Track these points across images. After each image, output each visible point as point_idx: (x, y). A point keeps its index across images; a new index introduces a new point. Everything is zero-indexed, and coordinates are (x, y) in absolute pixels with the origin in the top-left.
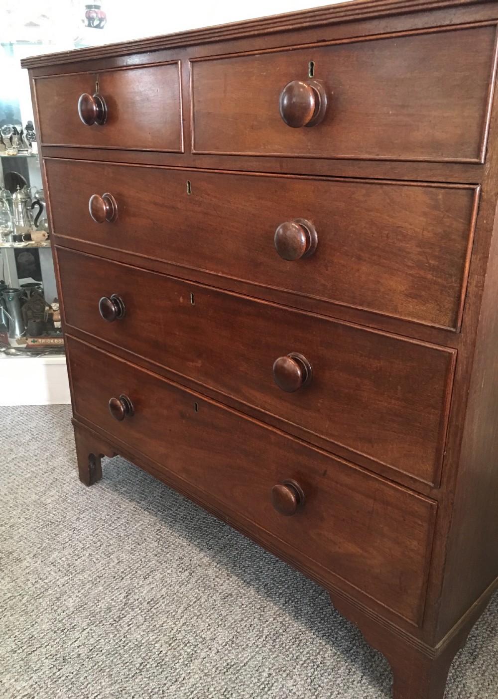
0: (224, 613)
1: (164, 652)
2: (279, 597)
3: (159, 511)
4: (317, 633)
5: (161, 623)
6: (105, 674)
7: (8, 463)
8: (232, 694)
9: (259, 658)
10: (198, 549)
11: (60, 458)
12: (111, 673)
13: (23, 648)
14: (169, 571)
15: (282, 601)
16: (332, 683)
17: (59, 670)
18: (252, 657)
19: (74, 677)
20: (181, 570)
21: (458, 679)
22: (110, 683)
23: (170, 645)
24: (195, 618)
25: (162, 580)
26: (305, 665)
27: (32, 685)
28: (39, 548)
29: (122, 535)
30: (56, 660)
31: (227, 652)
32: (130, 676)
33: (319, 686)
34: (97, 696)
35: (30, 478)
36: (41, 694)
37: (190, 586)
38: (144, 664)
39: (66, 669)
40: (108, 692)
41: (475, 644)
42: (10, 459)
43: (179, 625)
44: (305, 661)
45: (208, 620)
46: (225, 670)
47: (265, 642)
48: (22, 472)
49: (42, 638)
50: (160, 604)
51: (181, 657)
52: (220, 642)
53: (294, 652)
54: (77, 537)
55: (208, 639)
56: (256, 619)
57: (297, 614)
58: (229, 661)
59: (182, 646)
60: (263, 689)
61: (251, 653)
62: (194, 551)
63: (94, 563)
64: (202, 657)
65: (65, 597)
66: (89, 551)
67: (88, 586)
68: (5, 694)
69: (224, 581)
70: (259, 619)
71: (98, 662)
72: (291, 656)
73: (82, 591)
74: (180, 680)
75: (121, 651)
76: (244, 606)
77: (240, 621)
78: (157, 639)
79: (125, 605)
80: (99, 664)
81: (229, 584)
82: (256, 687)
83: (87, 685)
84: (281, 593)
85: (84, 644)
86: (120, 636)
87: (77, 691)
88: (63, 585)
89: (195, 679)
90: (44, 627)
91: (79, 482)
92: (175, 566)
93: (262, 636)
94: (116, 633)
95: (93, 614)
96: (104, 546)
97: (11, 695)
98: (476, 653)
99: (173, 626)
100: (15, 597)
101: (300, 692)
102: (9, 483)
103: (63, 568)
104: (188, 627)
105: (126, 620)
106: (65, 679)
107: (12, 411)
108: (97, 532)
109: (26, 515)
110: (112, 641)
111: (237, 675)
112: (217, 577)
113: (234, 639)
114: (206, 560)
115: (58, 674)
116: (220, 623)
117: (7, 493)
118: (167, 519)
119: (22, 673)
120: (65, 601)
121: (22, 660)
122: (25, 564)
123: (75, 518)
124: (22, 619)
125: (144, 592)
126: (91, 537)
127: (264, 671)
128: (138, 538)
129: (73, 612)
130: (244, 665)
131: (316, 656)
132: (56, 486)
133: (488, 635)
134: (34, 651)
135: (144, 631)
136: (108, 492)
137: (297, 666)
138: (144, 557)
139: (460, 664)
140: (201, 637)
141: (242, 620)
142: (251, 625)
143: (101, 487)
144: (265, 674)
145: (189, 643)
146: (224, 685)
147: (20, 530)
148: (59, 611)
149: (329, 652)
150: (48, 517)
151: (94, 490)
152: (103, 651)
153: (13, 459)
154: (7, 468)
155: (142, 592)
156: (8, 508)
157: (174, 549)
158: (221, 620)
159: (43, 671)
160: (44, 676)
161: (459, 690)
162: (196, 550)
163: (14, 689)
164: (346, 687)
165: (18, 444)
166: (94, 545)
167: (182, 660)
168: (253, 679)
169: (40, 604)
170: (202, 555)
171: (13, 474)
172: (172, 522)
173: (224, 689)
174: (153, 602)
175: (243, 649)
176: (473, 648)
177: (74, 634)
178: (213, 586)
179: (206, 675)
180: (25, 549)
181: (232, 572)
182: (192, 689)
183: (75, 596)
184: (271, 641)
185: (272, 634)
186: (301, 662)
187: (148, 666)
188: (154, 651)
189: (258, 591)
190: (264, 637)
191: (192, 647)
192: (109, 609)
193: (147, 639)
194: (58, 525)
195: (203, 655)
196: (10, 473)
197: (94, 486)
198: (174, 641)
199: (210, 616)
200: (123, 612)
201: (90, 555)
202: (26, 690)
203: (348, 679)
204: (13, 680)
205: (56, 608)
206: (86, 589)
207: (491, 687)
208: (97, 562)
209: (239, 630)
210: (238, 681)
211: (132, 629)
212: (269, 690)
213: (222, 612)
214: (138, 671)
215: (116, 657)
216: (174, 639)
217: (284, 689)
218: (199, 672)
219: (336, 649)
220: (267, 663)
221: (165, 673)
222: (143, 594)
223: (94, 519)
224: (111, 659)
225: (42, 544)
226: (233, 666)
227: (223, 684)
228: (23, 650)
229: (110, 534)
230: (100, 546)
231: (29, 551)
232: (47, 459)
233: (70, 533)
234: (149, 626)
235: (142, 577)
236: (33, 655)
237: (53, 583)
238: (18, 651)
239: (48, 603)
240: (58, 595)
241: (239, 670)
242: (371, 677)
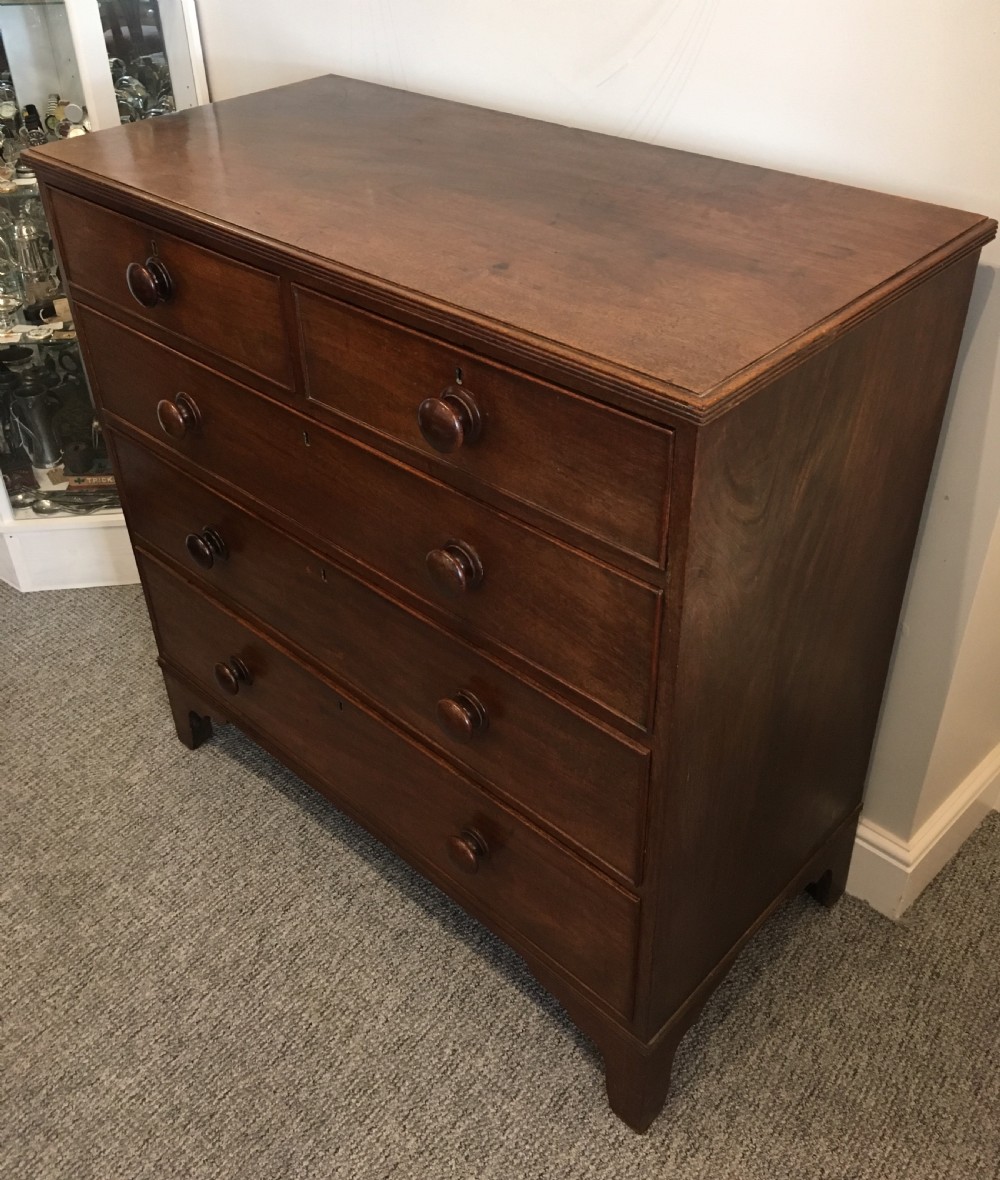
0: (396, 962)
1: (314, 1025)
2: (472, 933)
3: (302, 792)
4: (520, 987)
5: (309, 981)
6: (236, 1061)
7: (63, 709)
8: (404, 1081)
9: (442, 1027)
10: (360, 858)
11: (145, 696)
12: (244, 1059)
13: (123, 1028)
14: (319, 898)
15: (477, 938)
16: (534, 1059)
17: (175, 1058)
18: (432, 1027)
19: (195, 1067)
20: (335, 894)
21: (699, 1047)
22: (244, 1073)
23: (322, 1014)
24: (356, 970)
25: (310, 911)
26: (501, 1035)
27: (140, 1082)
28: (128, 865)
29: (249, 837)
30: (169, 1044)
31: (398, 1021)
32: (270, 1062)
33: (518, 1064)
34: (227, 1093)
35: (101, 736)
36: (154, 1094)
37: (349, 920)
38: (288, 1044)
39: (184, 1056)
40: (241, 1087)
41: (728, 993)
42: (64, 700)
43: (334, 983)
44: (502, 1030)
45: (373, 974)
46: (396, 1047)
47: (450, 1003)
48: (88, 726)
49: (147, 1012)
50: (307, 951)
51: (337, 1031)
52: (390, 1007)
53: (488, 1017)
54: (182, 844)
55: (373, 1002)
56: (440, 969)
57: (496, 960)
58: (401, 1034)
59: (338, 1015)
60: (444, 1073)
61: (430, 1020)
62: (354, 861)
63: (211, 887)
64: (365, 1029)
65: (174, 946)
66: (202, 867)
67: (205, 927)
68: (107, 1096)
69: (397, 911)
70: (444, 968)
71: (227, 1044)
72: (483, 1022)
73: (197, 935)
74: (336, 1064)
75: (257, 1027)
76: (424, 949)
77: (417, 973)
78: (305, 1007)
79: (257, 956)
80: (228, 1047)
81: (404, 913)
82: (435, 1070)
83: (214, 1077)
84: (475, 927)
85: (205, 1018)
86: (254, 1004)
87: (200, 1087)
88: (169, 927)
89: (356, 1062)
90: (147, 994)
91: (177, 742)
92: (327, 888)
93: (446, 995)
94: (248, 999)
95: (214, 972)
96: (224, 857)
97: (114, 1097)
98: (728, 1007)
99: (326, 984)
100: (103, 949)
101: (493, 1074)
102: (69, 748)
103: (167, 897)
104: (345, 985)
105: (261, 978)
106: (183, 1071)
108: (211, 833)
109: (103, 806)
110: (243, 1011)
111: (411, 1054)
112: (387, 903)
113: (409, 1002)
114: (372, 875)
115: (173, 1064)
116: (390, 977)
118: (314, 807)
119: (125, 1065)
120: (174, 951)
121: (123, 1045)
122: (109, 893)
123: (177, 809)
124: (116, 984)
125: (285, 933)
126: (203, 844)
127: (447, 1046)
128: (272, 843)
129: (187, 970)
130: (421, 1039)
131: (517, 1020)
132: (143, 751)
133: (749, 978)
134: (138, 1032)
135: (286, 994)
136: (224, 760)
137: (491, 1038)
138: (283, 875)
139: (704, 1024)
140: (364, 1000)
141: (421, 971)
142: (432, 979)
143: (212, 752)
144: (448, 1051)
145: (348, 1009)
146: (393, 1070)
147: (96, 835)
148: (167, 969)
149: (535, 1014)
150: (136, 810)
151: (203, 756)
152: (232, 1028)
153: (70, 700)
154: (63, 719)
155: (282, 934)
157: (325, 859)
158: (392, 972)
159: (153, 1060)
160: (155, 1067)
161: (697, 1062)
162: (356, 860)
163: (116, 1089)
164: (552, 1065)
166: (209, 857)
167: (338, 1036)
168: (432, 1058)
169: (139, 958)
170: (365, 868)
171: (74, 731)
172: (321, 811)
173: (394, 1076)
174: (298, 947)
175: (420, 1015)
176: (726, 999)
177: (190, 1003)
178: (381, 918)
179: (370, 1055)
180: (107, 867)
181: (408, 895)
182: (352, 1077)
183: (187, 943)
184: (458, 1002)
185: (460, 990)
186: (497, 1031)
187: (293, 1047)
188: (300, 1024)
189: (444, 923)
190: (449, 995)
191: (352, 1017)
192: (237, 963)
193: (290, 1006)
194: (152, 824)
195: (366, 1026)
196: (68, 727)
197: (201, 748)
198: (327, 1008)
199: (377, 965)
200: (256, 966)
201: (204, 874)
202: (133, 1089)
203: (557, 1052)
204: (114, 1076)
205: (162, 964)
206: (202, 931)
207: (739, 1056)
208: (214, 886)
209: (415, 988)
210: (412, 1063)
211: (270, 992)
212: (451, 1074)
213: (393, 961)
214: (280, 1055)
215: (249, 1036)
216: (326, 1004)
217: (472, 1072)
218: (361, 1051)
219: (544, 1010)
220: (451, 1035)
221: (317, 1055)
222: (283, 936)
223: (206, 810)
224: (243, 1038)
225: (131, 858)
226: (405, 1041)
227: (393, 1067)
228: (123, 1032)
229: (230, 837)
230: (218, 858)
231: (114, 871)
232: (123, 698)
233: (172, 836)
234: (293, 987)
235: (280, 909)
236: (137, 1036)
237: (154, 924)
238: (117, 1034)
239: (150, 956)
240: (163, 944)
241: (414, 1047)
242: (586, 1049)
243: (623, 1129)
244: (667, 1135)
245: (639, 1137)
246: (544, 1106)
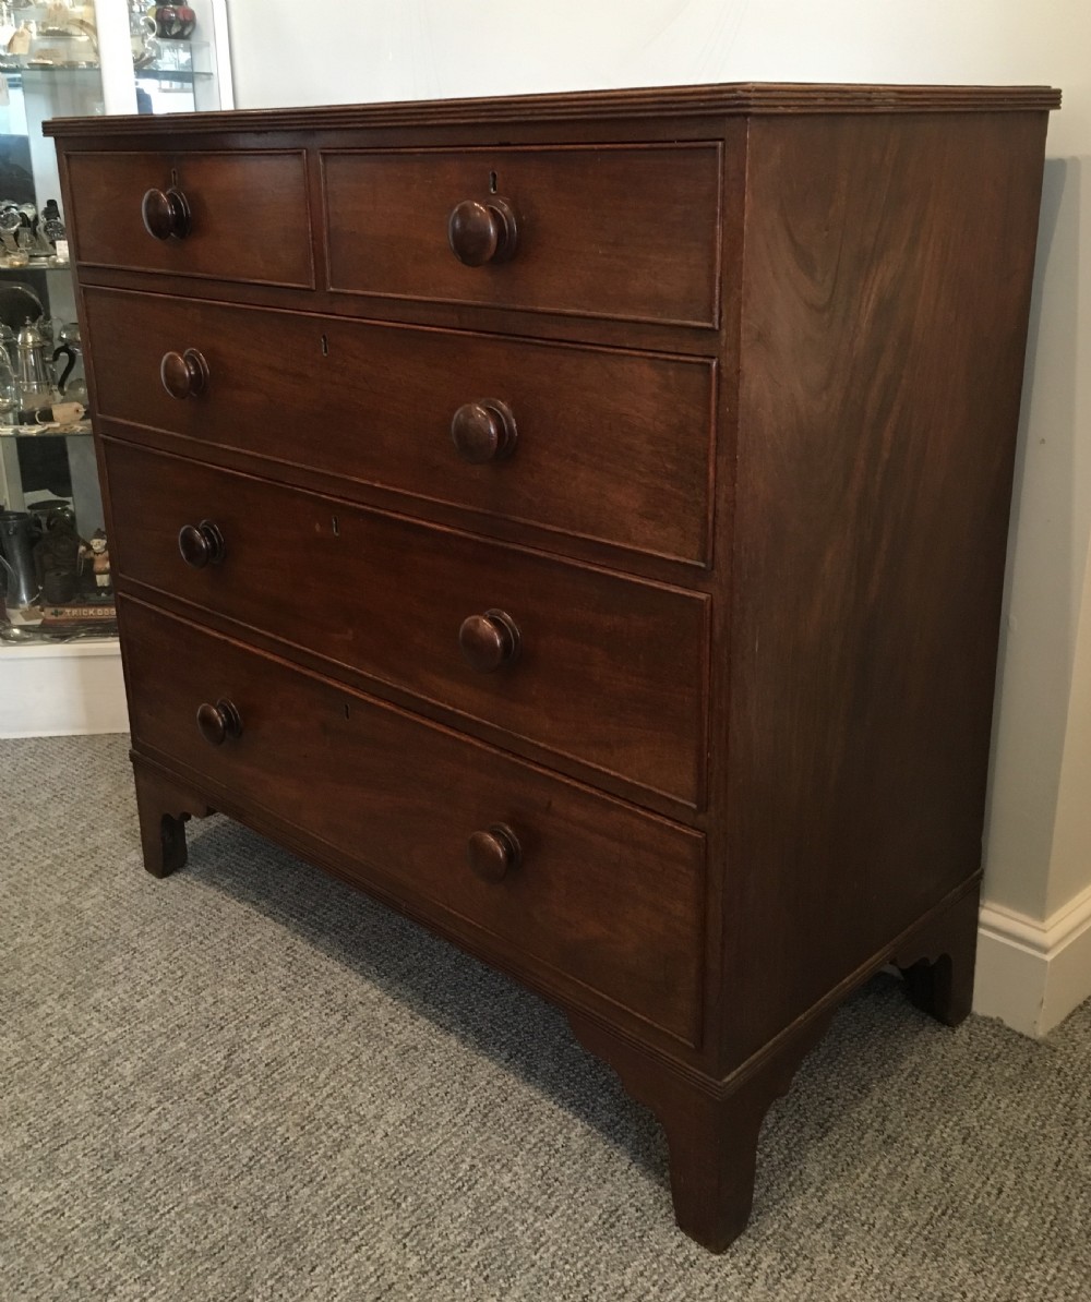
0: (401, 1077)
1: (291, 1139)
2: (500, 1049)
3: (292, 916)
4: (560, 1102)
5: (288, 1095)
6: (187, 1175)
7: (8, 842)
8: (405, 1197)
9: (457, 1142)
10: (361, 977)
11: (108, 831)
12: (198, 1173)
13: (44, 1141)
14: (307, 1014)
15: (505, 1054)
16: (577, 1175)
17: (108, 1172)
18: (445, 1142)
19: (133, 1181)
20: (328, 1011)
21: (793, 1164)
22: (196, 1188)
23: (303, 1128)
24: (350, 1085)
25: (294, 1027)
26: (535, 1150)
27: (60, 1196)
28: (70, 983)
29: (223, 958)
30: (102, 1157)
31: (402, 1135)
32: (232, 1177)
33: (556, 1180)
34: (173, 1208)
35: (51, 866)
36: (76, 1208)
37: (343, 1036)
38: (257, 1158)
39: (120, 1171)
40: (192, 1202)
41: (829, 1110)
42: (11, 835)
43: (321, 1098)
44: (535, 1145)
45: (371, 1088)
46: (397, 1162)
47: (469, 1118)
48: (36, 857)
49: (77, 1125)
50: (287, 1066)
51: (321, 1145)
52: (391, 1121)
53: (517, 1132)
54: (140, 964)
55: (369, 1116)
56: (457, 1084)
57: (529, 1073)
58: (404, 1149)
59: (323, 1130)
60: (459, 1189)
61: (443, 1135)
62: (353, 979)
63: (171, 1004)
64: (357, 1143)
65: (118, 1060)
66: (161, 986)
67: (159, 1042)
68: (14, 1210)
69: (405, 1027)
70: (462, 1084)
71: (176, 1158)
72: (511, 1137)
73: (149, 1050)
74: (318, 1179)
75: (217, 1141)
76: (438, 1064)
77: (427, 1088)
78: (281, 1120)
79: (225, 1069)
80: (179, 1161)
81: (414, 1029)
82: (448, 1186)
83: (157, 1192)
84: (503, 1043)
85: (151, 1132)
86: (216, 1118)
87: (139, 1201)
88: (114, 1042)
89: (344, 1177)
90: (80, 1107)
91: (143, 871)
92: (317, 1005)
93: (464, 1109)
94: (208, 1112)
95: (168, 1085)
96: (190, 976)
97: (23, 1211)
98: (829, 1124)
99: (309, 1099)
100: (27, 1063)
101: (523, 1190)
102: (10, 876)
103: (115, 1014)
104: (335, 1099)
105: (227, 1092)
106: (118, 1185)
107: (12, 749)
108: (176, 954)
109: (45, 929)
110: (200, 1125)
111: (416, 1169)
112: (392, 1020)
113: (416, 1116)
114: (375, 994)
115: (105, 1177)
116: (393, 1092)
117: (8, 893)
118: (306, 930)
119: (42, 1178)
120: (118, 1065)
121: (42, 1159)
122: (43, 1009)
123: (136, 932)
124: (40, 1096)
125: (261, 1049)
126: (166, 964)
127: (463, 1161)
128: (251, 963)
129: (132, 1084)
130: (431, 1154)
131: (555, 1135)
132: (101, 880)
133: (855, 1096)
134: (62, 1145)
135: (257, 1108)
136: (199, 887)
137: (521, 1153)
138: (262, 993)
139: (799, 1141)
140: (358, 1114)
141: (432, 1085)
142: (446, 1094)
143: (184, 880)
144: (465, 1166)
145: (336, 1123)
146: (393, 1185)
147: (33, 956)
148: (107, 1082)
149: (579, 1129)
150: (87, 932)
151: (173, 884)
152: (185, 1142)
153: (17, 834)
154: (6, 850)
155: (257, 1049)
156: (11, 919)
157: (317, 978)
158: (395, 1088)
159: (79, 1174)
160: (82, 1181)
161: (791, 1179)
162: (355, 979)
163: (28, 1203)
164: (600, 1181)
165: (26, 809)
166: (171, 976)
167: (323, 1150)
168: (444, 1174)
169: (74, 1071)
170: (367, 986)
171: (18, 861)
172: (314, 934)
173: (393, 1191)
174: (276, 1063)
175: (431, 1130)
176: (826, 1116)
177: (133, 1117)
178: (384, 1035)
179: (362, 1170)
180: (43, 985)
181: (419, 1012)
182: (338, 1193)
183: (136, 1057)
184: (480, 1117)
185: (482, 1105)
186: (528, 1146)
187: (262, 1161)
188: (274, 1138)
189: (463, 1039)
190: (468, 1110)
191: (341, 1130)
192: (197, 1077)
193: (263, 1120)
194: (104, 946)
195: (359, 1141)
196: (12, 858)
197: (172, 877)
198: (310, 1122)
199: (376, 1081)
200: (222, 1080)
201: (163, 992)
202: (50, 1203)
203: (606, 1168)
204: (27, 1189)
205: (101, 1078)
206: (157, 1046)
207: (846, 1173)
208: (175, 1003)
209: (424, 1103)
210: (417, 1178)
211: (237, 1106)
212: (469, 1189)
213: (397, 1076)
214: (245, 1169)
215: (207, 1150)
216: (310, 1118)
217: (496, 1187)
218: (351, 1166)
219: (590, 1125)
220: (470, 1150)
221: (292, 1170)
222: (259, 1051)
223: (172, 933)
224: (198, 1152)
225: (74, 978)
226: (409, 1156)
227: (392, 1182)
228: (43, 1145)
229: (200, 957)
230: (182, 977)
231: (50, 989)
232: (82, 832)
233: (128, 957)
234: (267, 1101)
235: (257, 1025)
236: (61, 1149)
237: (96, 1039)
238: (36, 1146)
239: (88, 1070)
240: (105, 1058)
241: (421, 1162)
242: (645, 1165)
243: (693, 1248)
244: (753, 1255)
245: (716, 1258)
246: (590, 1224)
